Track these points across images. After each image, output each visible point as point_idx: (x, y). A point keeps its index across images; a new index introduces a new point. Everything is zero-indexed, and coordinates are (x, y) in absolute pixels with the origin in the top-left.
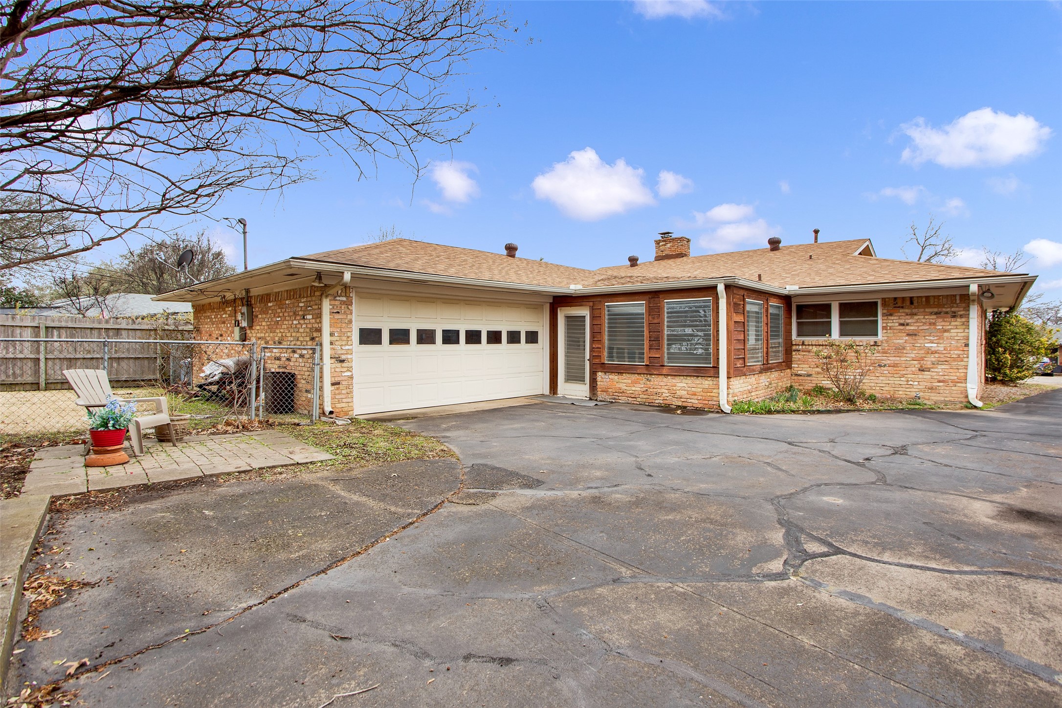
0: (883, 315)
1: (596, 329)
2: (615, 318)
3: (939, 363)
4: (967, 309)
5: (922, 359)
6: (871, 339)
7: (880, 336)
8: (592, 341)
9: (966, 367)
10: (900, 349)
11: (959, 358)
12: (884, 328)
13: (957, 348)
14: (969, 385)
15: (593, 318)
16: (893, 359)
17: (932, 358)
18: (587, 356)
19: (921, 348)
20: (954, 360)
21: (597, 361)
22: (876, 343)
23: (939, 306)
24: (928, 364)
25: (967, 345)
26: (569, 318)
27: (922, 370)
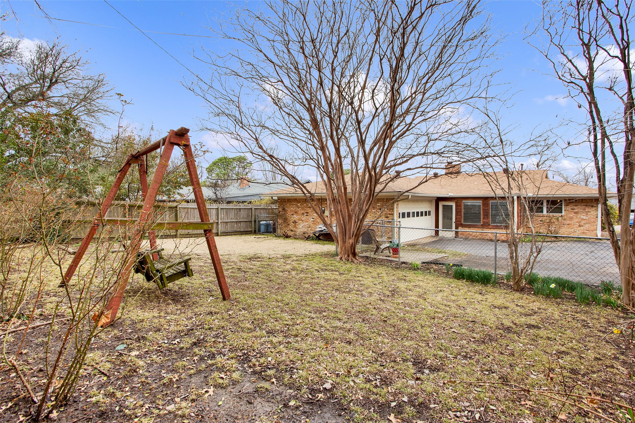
0: (565, 205)
1: (458, 210)
2: (466, 206)
3: (586, 223)
4: (598, 204)
5: (580, 222)
6: (560, 214)
7: (563, 213)
8: (456, 215)
9: (597, 225)
10: (571, 218)
11: (594, 222)
12: (565, 210)
13: (593, 218)
14: (598, 232)
15: (456, 206)
16: (568, 222)
17: (584, 222)
18: (454, 220)
19: (579, 218)
20: (592, 222)
21: (459, 223)
22: (562, 216)
23: (586, 203)
24: (582, 224)
25: (597, 217)
26: (444, 206)
27: (580, 226)
